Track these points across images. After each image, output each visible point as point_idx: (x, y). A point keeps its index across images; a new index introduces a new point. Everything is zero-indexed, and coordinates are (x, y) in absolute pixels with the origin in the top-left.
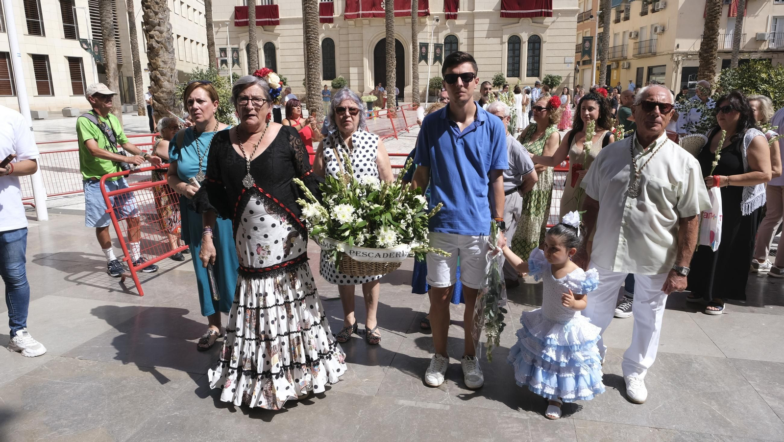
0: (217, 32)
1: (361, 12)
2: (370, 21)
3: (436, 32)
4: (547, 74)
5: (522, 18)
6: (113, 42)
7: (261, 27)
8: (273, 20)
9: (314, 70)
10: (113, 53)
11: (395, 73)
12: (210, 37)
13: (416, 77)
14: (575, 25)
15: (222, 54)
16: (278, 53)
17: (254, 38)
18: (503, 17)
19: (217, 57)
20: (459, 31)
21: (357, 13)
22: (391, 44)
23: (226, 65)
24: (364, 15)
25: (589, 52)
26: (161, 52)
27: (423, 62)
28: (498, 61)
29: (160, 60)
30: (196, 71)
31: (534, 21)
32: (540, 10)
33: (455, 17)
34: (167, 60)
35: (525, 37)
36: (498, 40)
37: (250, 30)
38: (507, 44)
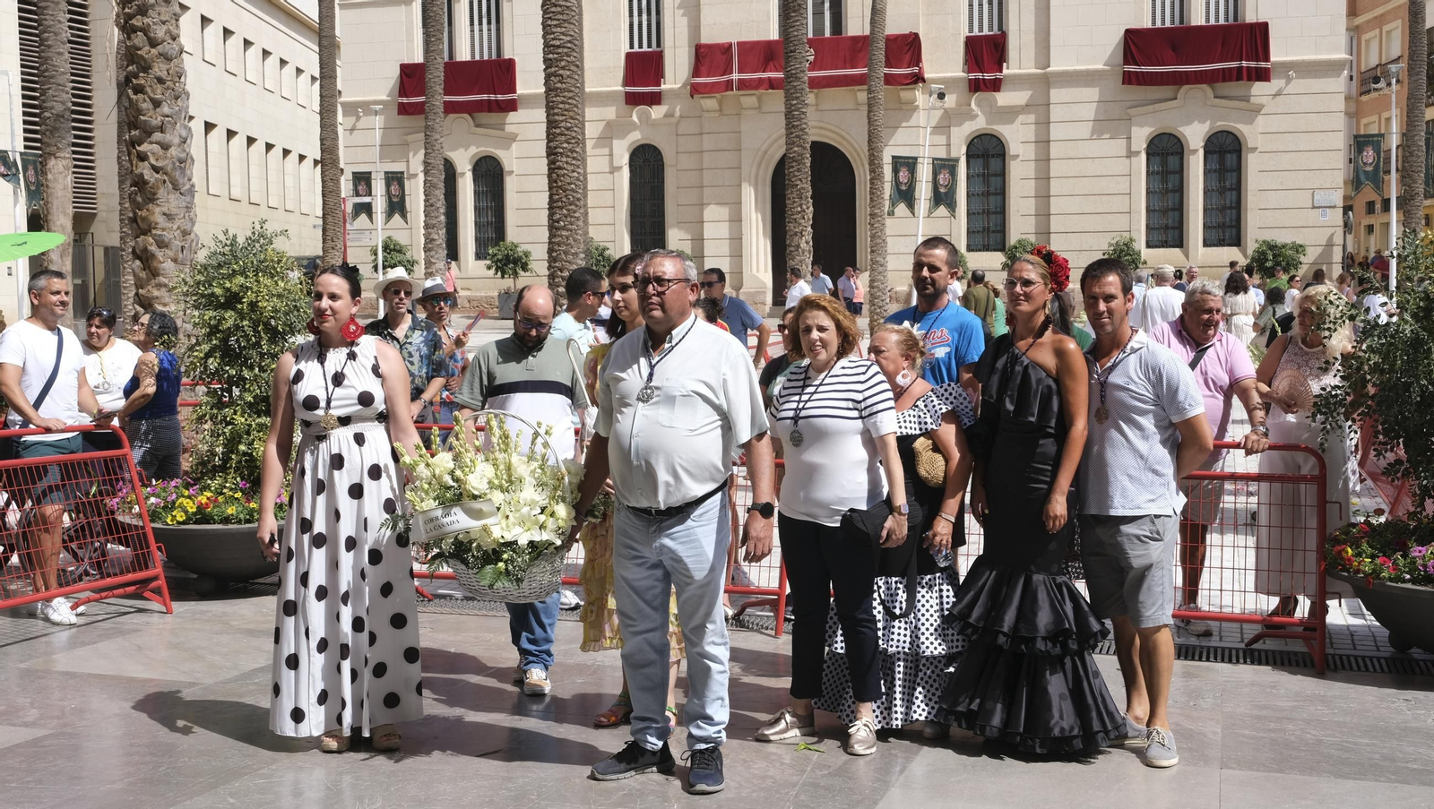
0: (352, 130)
1: (735, 76)
2: (760, 99)
3: (943, 127)
4: (1261, 239)
5: (1186, 87)
6: (65, 162)
7: (466, 116)
8: (500, 97)
9: (564, 233)
10: (65, 188)
11: (809, 238)
12: (327, 143)
13: (878, 247)
14: (1339, 103)
15: (360, 188)
16: (511, 185)
17: (438, 147)
18: (1130, 83)
19: (343, 195)
20: (1012, 122)
21: (725, 78)
22: (800, 162)
23: (370, 215)
24: (743, 85)
25: (1376, 178)
26: (162, 193)
27: (902, 209)
28: (1120, 204)
29: (157, 210)
30: (222, 238)
31: (1220, 94)
32: (1234, 64)
33: (995, 86)
34: (174, 211)
35: (1195, 135)
36: (1119, 146)
37: (427, 127)
38: (1143, 156)
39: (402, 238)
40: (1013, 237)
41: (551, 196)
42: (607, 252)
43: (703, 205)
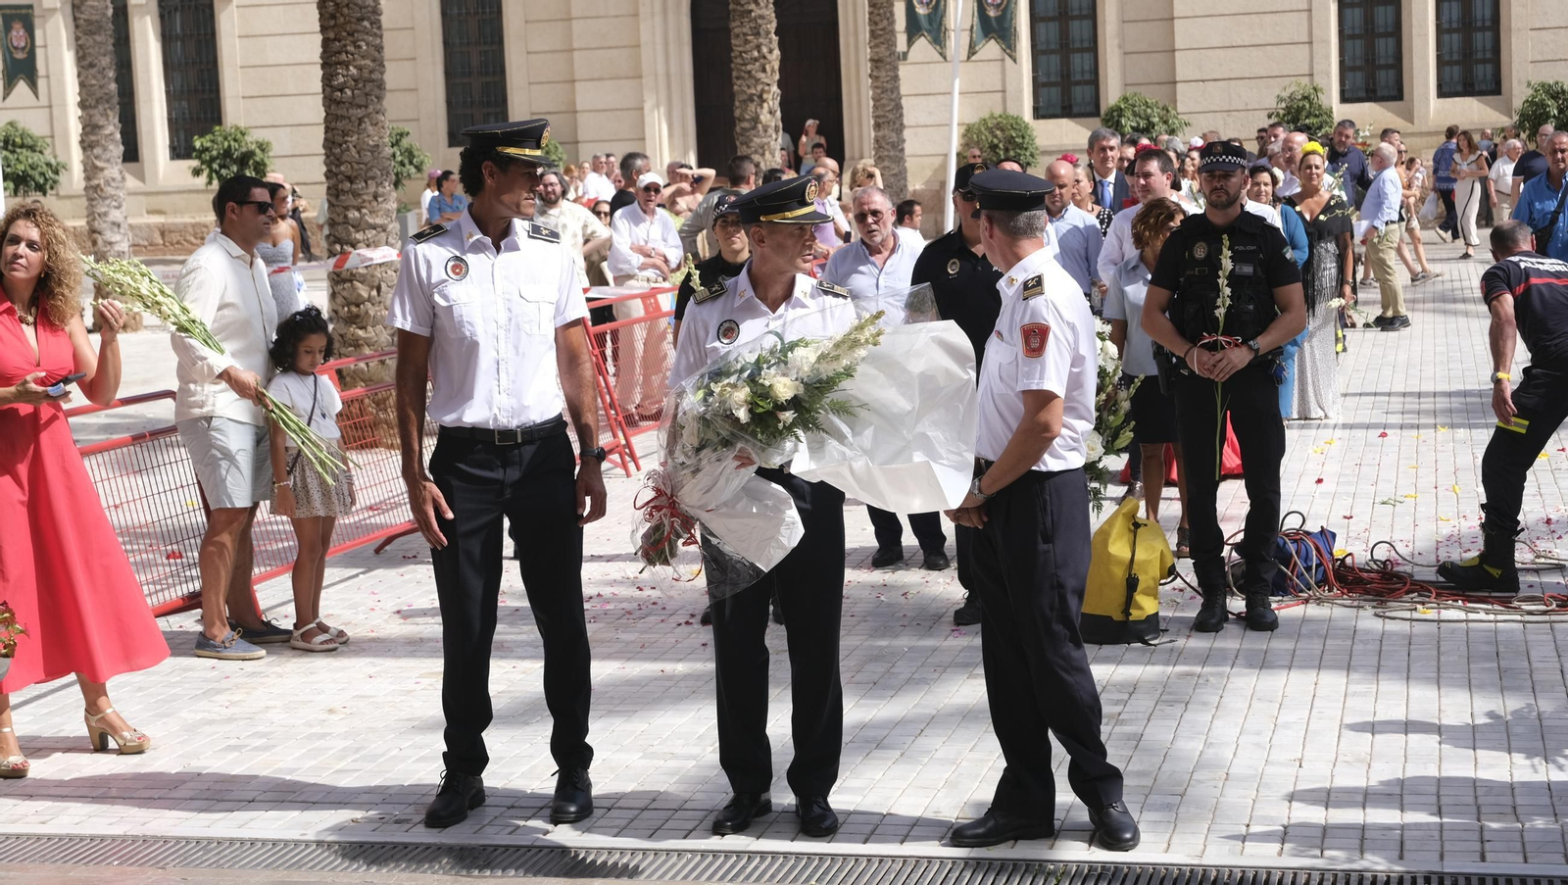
4: (1536, 80)
13: (889, 116)
16: (228, 25)
27: (922, 44)
39: (34, 123)
40: (1112, 93)
41: (326, 43)
42: (405, 142)
43: (571, 50)
